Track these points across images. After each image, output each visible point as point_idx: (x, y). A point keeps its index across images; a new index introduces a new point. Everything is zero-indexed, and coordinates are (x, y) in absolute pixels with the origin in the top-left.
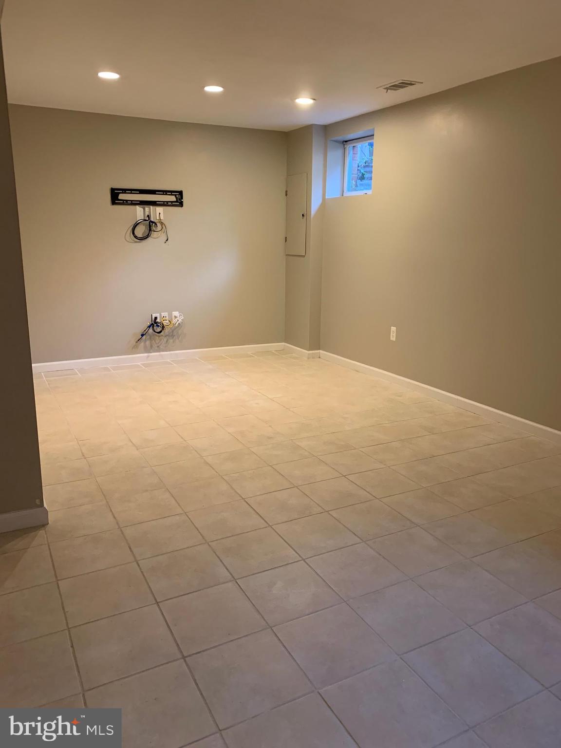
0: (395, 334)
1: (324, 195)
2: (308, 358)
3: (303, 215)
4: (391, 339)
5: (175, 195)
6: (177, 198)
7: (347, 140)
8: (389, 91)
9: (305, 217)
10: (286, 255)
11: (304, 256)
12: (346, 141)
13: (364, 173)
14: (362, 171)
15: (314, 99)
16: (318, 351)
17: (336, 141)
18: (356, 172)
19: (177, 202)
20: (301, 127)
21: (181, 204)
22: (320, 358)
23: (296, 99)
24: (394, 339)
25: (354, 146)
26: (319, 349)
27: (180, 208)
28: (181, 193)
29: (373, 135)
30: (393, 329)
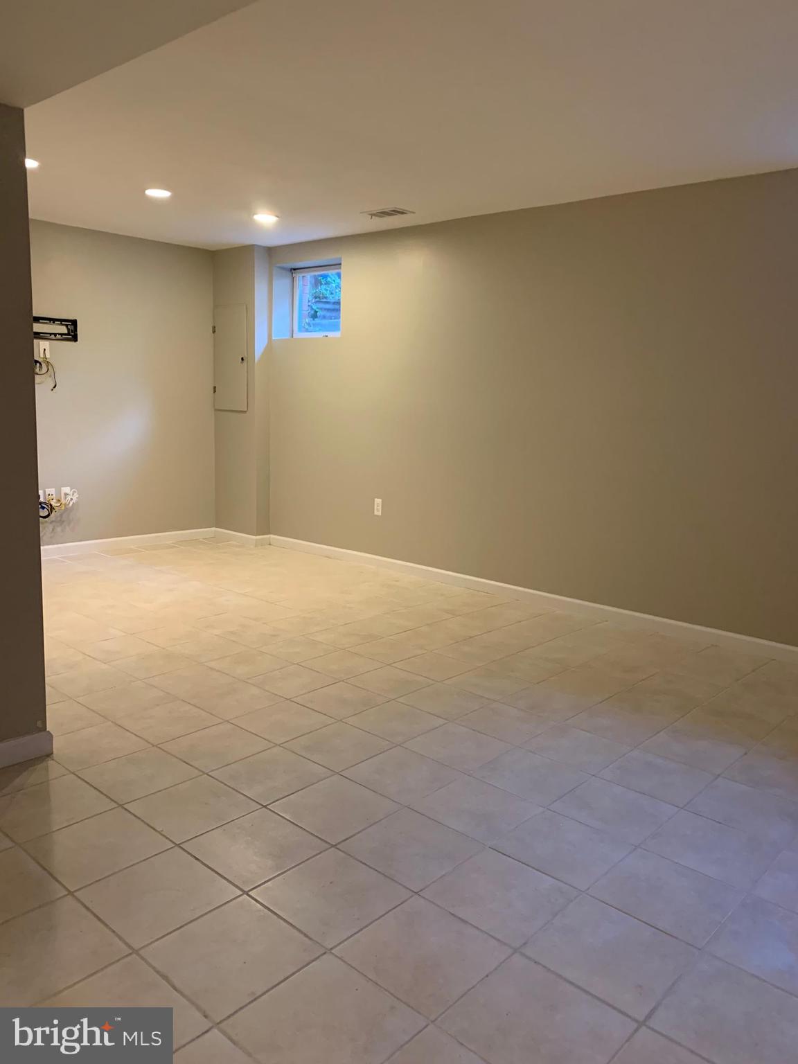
0: (380, 508)
1: (270, 336)
2: (256, 546)
3: (242, 359)
4: (376, 513)
5: (67, 326)
6: (68, 330)
7: (296, 267)
8: (373, 217)
9: (245, 362)
10: (216, 410)
11: (245, 412)
12: (295, 269)
13: (317, 310)
14: (314, 308)
15: (278, 217)
16: (268, 536)
17: (283, 268)
18: (306, 308)
19: (68, 334)
20: (236, 246)
21: (75, 339)
22: (270, 544)
23: (256, 214)
24: (379, 513)
25: (303, 277)
26: (269, 533)
27: (73, 343)
28: (74, 323)
29: (340, 264)
30: (378, 501)
